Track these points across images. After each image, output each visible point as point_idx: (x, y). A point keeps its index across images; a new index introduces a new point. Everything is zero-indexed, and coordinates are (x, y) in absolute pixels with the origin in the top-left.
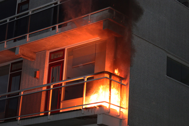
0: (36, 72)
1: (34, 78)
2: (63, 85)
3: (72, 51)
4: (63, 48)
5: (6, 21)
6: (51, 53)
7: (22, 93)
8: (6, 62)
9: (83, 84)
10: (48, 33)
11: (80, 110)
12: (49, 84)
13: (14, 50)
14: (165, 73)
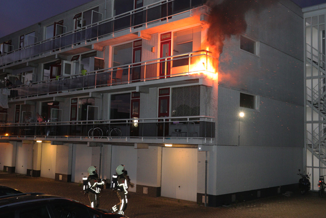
0: (152, 48)
1: (151, 52)
2: (171, 59)
3: (175, 33)
4: (170, 31)
5: (130, 13)
6: (161, 35)
7: (145, 63)
8: (130, 40)
9: (188, 58)
10: (158, 23)
11: (187, 75)
12: (162, 58)
13: (137, 33)
14: (240, 47)
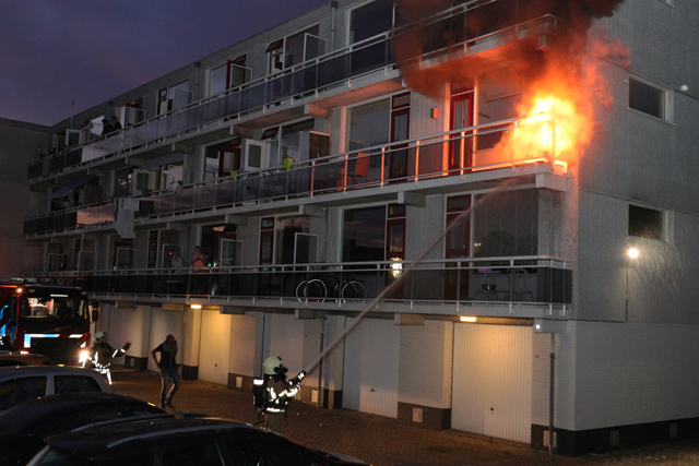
0: (432, 110)
1: (430, 119)
2: (475, 132)
3: (483, 77)
5: (385, 37)
7: (418, 143)
8: (384, 94)
10: (446, 56)
11: (509, 167)
12: (454, 132)
14: (628, 103)
